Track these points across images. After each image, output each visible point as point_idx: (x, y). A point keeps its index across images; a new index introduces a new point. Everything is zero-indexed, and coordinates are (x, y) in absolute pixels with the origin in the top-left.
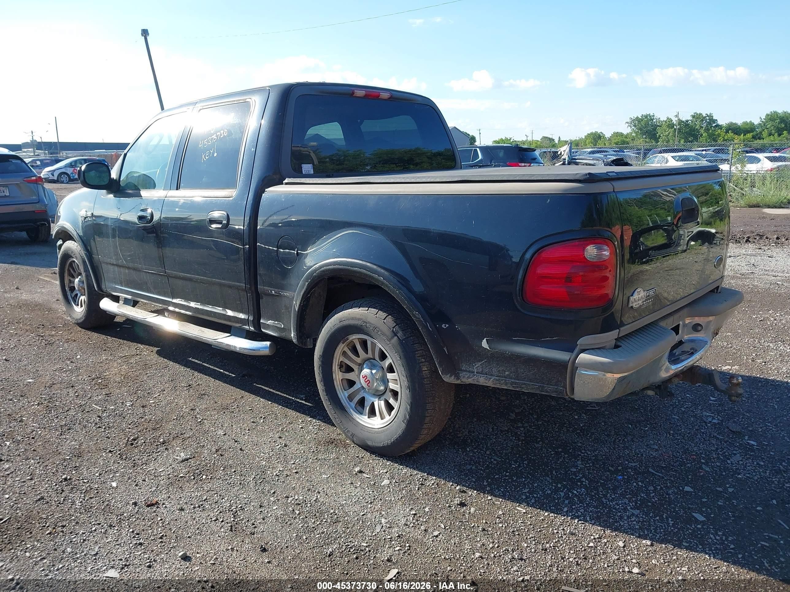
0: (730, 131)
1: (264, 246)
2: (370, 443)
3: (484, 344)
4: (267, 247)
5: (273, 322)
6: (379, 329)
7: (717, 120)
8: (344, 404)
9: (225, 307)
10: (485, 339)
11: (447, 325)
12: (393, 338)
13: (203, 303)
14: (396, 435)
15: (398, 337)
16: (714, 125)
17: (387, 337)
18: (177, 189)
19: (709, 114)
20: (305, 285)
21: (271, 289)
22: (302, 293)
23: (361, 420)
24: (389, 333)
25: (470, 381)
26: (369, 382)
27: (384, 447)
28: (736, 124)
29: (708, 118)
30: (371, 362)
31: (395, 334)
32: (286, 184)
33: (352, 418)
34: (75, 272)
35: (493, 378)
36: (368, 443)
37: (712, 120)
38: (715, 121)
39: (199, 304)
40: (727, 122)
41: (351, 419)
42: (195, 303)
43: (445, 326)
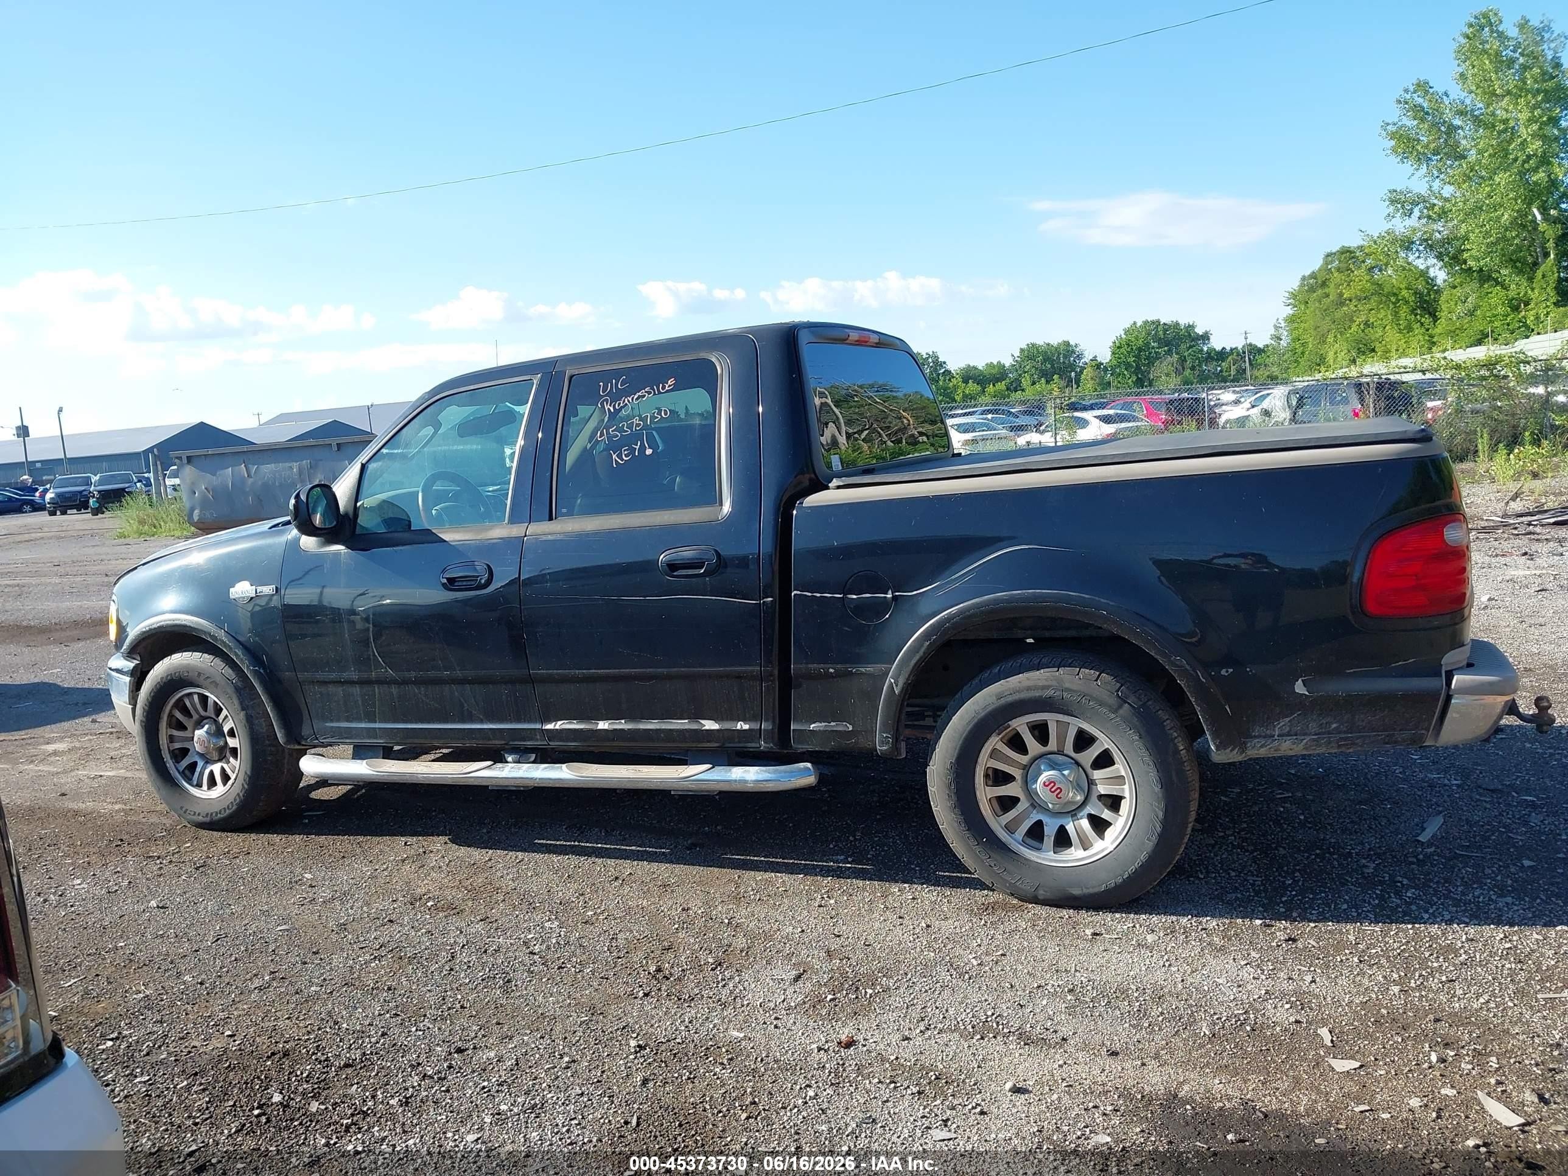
0: (970, 381)
1: (810, 594)
2: (1076, 892)
3: (1300, 688)
4: (818, 595)
5: (823, 724)
6: (1091, 696)
7: (945, 363)
8: (1003, 840)
9: (697, 716)
10: (1300, 680)
11: (1231, 670)
12: (1120, 707)
13: (631, 717)
14: (1134, 864)
15: (1129, 704)
16: (942, 371)
17: (1110, 706)
18: (551, 519)
19: (931, 353)
20: (922, 646)
21: (826, 666)
22: (913, 662)
23: (1044, 859)
24: (1113, 701)
25: (1263, 752)
26: (1061, 791)
27: (1107, 892)
28: (975, 368)
29: (930, 360)
30: (1049, 759)
31: (1123, 700)
32: (839, 487)
33: (1026, 859)
34: (190, 716)
35: (1308, 738)
36: (1074, 893)
37: (938, 364)
38: (942, 364)
39: (623, 721)
40: (963, 365)
41: (1024, 862)
42: (610, 721)
43: (1227, 672)
